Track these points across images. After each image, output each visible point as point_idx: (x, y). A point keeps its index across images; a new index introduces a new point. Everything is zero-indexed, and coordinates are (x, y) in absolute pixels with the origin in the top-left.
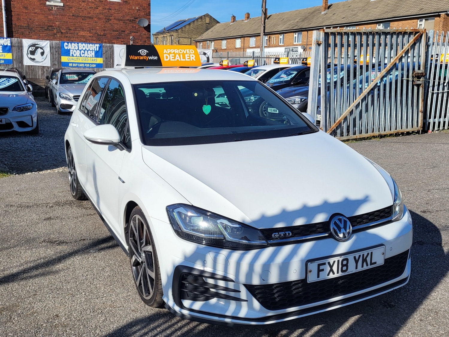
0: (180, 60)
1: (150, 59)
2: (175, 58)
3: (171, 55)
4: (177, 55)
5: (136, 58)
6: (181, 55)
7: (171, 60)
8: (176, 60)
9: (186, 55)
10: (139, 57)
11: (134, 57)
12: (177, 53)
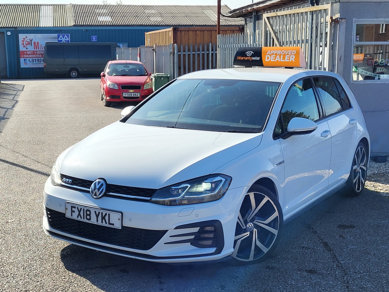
0: (279, 61)
1: (253, 59)
2: (275, 59)
3: (272, 56)
4: (278, 56)
5: (242, 58)
6: (282, 56)
7: (272, 60)
8: (276, 61)
9: (287, 56)
10: (244, 58)
11: (241, 58)
12: (279, 54)
